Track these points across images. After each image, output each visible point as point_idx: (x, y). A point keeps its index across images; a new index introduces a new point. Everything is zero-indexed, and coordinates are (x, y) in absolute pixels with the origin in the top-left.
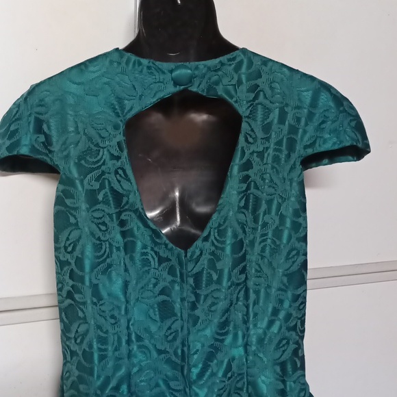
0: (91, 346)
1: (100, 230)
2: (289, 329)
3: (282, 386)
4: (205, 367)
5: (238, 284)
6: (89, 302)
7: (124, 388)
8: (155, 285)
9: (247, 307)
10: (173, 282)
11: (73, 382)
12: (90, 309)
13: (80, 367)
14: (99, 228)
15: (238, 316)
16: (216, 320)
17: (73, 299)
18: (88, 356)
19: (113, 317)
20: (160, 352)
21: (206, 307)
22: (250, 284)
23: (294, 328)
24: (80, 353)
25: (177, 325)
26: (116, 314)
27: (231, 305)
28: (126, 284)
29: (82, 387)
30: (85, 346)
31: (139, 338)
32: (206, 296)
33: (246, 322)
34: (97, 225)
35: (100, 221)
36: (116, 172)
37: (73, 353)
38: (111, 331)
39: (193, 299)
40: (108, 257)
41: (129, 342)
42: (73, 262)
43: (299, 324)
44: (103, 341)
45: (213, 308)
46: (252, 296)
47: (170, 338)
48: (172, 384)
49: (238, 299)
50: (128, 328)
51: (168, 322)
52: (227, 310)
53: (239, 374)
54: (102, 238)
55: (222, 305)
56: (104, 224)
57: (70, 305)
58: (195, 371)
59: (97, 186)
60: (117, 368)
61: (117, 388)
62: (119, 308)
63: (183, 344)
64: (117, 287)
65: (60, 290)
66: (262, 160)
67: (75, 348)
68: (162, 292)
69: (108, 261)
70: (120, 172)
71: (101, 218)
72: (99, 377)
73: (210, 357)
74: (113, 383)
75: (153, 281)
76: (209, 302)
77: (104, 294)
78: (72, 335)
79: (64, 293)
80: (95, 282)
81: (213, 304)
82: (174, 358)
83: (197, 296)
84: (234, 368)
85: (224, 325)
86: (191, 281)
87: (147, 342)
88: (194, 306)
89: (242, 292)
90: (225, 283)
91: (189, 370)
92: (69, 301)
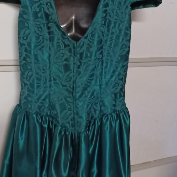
0: (33, 81)
1: (39, 30)
2: (119, 79)
3: (114, 103)
4: (83, 93)
5: (99, 59)
6: (33, 62)
7: (47, 100)
8: (62, 57)
9: (102, 69)
10: (71, 56)
11: (26, 97)
12: (33, 65)
13: (28, 90)
14: (38, 29)
15: (98, 73)
16: (88, 74)
17: (26, 60)
18: (32, 85)
19: (43, 69)
20: (63, 86)
21: (84, 68)
22: (104, 59)
23: (122, 79)
24: (29, 84)
25: (71, 75)
26: (45, 68)
27: (95, 67)
28: (50, 56)
29: (29, 99)
30: (31, 81)
31: (55, 79)
32: (85, 63)
33: (101, 75)
34: (38, 28)
35: (39, 26)
36: (47, 4)
37: (26, 84)
38: (43, 75)
39: (79, 64)
40: (42, 43)
41: (50, 81)
42: (26, 44)
43: (124, 78)
44: (39, 79)
45: (87, 68)
46: (105, 64)
47: (68, 80)
48: (68, 99)
49: (98, 65)
50: (50, 75)
51: (67, 73)
52: (93, 70)
53: (97, 97)
54: (40, 34)
55: (91, 67)
56: (41, 28)
57: (25, 63)
58: (78, 95)
59: (38, 10)
60: (44, 92)
61: (44, 100)
62: (46, 66)
63: (74, 83)
64: (46, 57)
65: (20, 57)
66: (113, 3)
67: (26, 82)
68: (66, 60)
69: (42, 44)
70: (49, 4)
71: (39, 25)
72: (37, 95)
73: (85, 89)
74: (43, 97)
75: (62, 55)
76: (86, 65)
77: (40, 59)
78: (25, 76)
79: (22, 58)
80: (36, 53)
81: (87, 67)
82: (69, 89)
83: (81, 63)
84: (95, 94)
85: (92, 76)
86: (78, 56)
87: (57, 81)
88: (79, 67)
89: (100, 62)
90: (93, 57)
91: (76, 94)
92: (24, 62)
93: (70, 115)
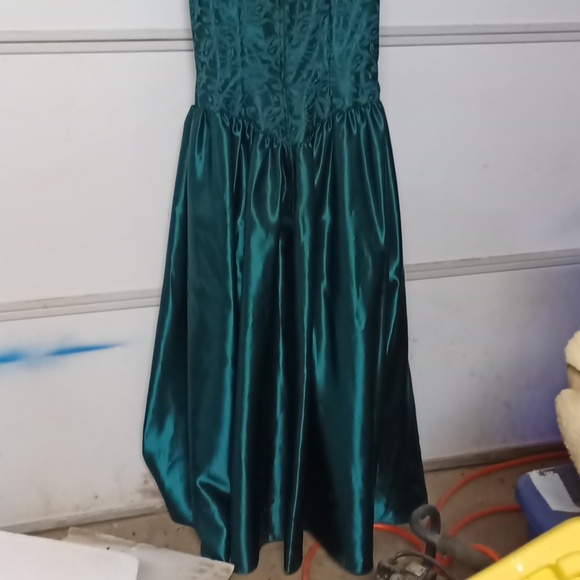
0: (214, 56)
2: (363, 48)
3: (356, 90)
4: (298, 74)
5: (323, 12)
6: (213, 22)
7: (239, 88)
8: (260, 10)
9: (331, 31)
10: (273, 9)
11: (203, 85)
12: (213, 28)
13: (207, 73)
15: (323, 37)
16: (307, 38)
17: (202, 21)
18: (213, 63)
19: (230, 35)
20: (264, 62)
21: (299, 28)
22: (334, 12)
23: (368, 48)
24: (207, 62)
25: (276, 42)
26: (233, 32)
27: (318, 27)
28: (240, 11)
29: (209, 87)
30: (211, 56)
31: (249, 52)
32: (299, 21)
33: (330, 41)
37: (203, 64)
38: (229, 45)
39: (288, 21)
41: (243, 54)
43: (372, 45)
44: (223, 52)
45: (305, 29)
46: (335, 21)
47: (272, 51)
48: (274, 86)
49: (323, 23)
50: (242, 44)
51: (271, 39)
52: (314, 31)
53: (324, 82)
55: (311, 26)
57: (200, 26)
58: (291, 78)
60: (234, 73)
61: (234, 87)
62: (235, 29)
63: (281, 56)
64: (234, 13)
65: (192, 16)
67: (203, 59)
68: (266, 16)
72: (221, 79)
73: (302, 66)
74: (231, 84)
75: (259, 8)
76: (301, 24)
77: (224, 18)
78: (202, 50)
79: (196, 17)
80: (216, 7)
81: (303, 26)
82: (275, 67)
83: (292, 21)
84: (319, 75)
85: (312, 42)
86: (287, 8)
87: (254, 55)
88: (290, 27)
89: (327, 19)
90: (314, 10)
91: (285, 76)
92: (199, 24)
93: (279, 114)
